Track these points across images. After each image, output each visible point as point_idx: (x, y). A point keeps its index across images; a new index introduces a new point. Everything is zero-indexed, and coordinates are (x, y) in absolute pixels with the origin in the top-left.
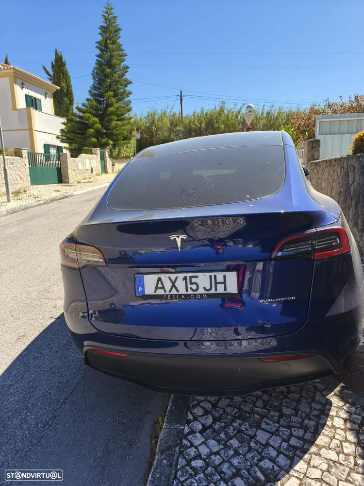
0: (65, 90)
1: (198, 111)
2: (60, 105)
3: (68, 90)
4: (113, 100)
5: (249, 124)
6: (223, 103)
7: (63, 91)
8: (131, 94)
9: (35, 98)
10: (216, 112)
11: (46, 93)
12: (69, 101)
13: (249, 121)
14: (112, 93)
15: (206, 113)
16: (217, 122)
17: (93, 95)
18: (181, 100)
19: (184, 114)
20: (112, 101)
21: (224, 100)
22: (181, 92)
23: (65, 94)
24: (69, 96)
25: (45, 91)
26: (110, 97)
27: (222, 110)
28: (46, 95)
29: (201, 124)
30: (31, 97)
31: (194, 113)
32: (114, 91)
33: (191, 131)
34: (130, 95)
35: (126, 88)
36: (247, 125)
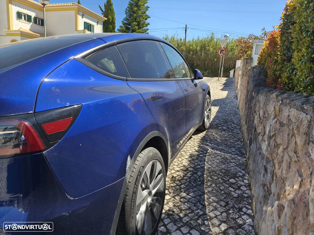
0: (111, 21)
1: (196, 38)
2: (107, 30)
3: (112, 21)
4: (137, 27)
5: (222, 47)
6: (213, 34)
7: (110, 21)
8: (149, 24)
9: (90, 24)
10: (208, 40)
11: (98, 22)
12: (113, 27)
13: (223, 46)
14: (136, 23)
15: (202, 40)
16: (208, 46)
17: (124, 24)
18: (186, 31)
19: (187, 40)
20: (135, 28)
21: (213, 32)
22: (186, 25)
23: (110, 23)
24: (113, 24)
25: (97, 21)
26: (135, 25)
27: (212, 39)
28: (98, 23)
29: (197, 47)
30: (88, 23)
31: (193, 39)
32: (138, 22)
33: (190, 51)
34: (148, 26)
35: (146, 21)
36: (221, 48)
